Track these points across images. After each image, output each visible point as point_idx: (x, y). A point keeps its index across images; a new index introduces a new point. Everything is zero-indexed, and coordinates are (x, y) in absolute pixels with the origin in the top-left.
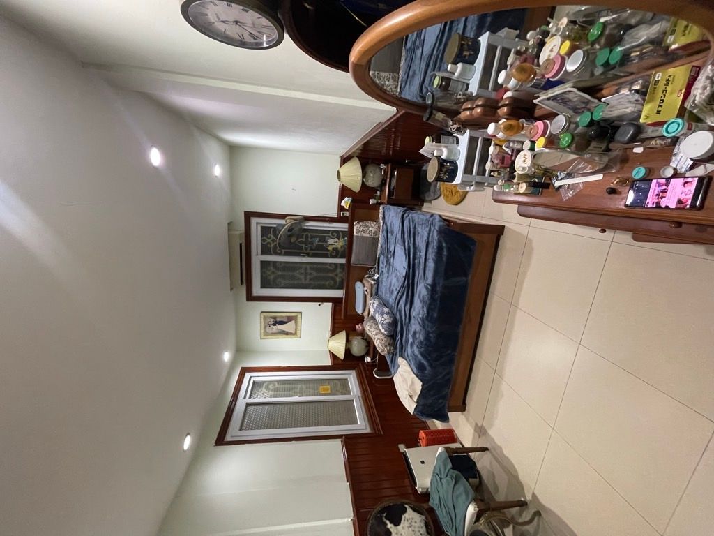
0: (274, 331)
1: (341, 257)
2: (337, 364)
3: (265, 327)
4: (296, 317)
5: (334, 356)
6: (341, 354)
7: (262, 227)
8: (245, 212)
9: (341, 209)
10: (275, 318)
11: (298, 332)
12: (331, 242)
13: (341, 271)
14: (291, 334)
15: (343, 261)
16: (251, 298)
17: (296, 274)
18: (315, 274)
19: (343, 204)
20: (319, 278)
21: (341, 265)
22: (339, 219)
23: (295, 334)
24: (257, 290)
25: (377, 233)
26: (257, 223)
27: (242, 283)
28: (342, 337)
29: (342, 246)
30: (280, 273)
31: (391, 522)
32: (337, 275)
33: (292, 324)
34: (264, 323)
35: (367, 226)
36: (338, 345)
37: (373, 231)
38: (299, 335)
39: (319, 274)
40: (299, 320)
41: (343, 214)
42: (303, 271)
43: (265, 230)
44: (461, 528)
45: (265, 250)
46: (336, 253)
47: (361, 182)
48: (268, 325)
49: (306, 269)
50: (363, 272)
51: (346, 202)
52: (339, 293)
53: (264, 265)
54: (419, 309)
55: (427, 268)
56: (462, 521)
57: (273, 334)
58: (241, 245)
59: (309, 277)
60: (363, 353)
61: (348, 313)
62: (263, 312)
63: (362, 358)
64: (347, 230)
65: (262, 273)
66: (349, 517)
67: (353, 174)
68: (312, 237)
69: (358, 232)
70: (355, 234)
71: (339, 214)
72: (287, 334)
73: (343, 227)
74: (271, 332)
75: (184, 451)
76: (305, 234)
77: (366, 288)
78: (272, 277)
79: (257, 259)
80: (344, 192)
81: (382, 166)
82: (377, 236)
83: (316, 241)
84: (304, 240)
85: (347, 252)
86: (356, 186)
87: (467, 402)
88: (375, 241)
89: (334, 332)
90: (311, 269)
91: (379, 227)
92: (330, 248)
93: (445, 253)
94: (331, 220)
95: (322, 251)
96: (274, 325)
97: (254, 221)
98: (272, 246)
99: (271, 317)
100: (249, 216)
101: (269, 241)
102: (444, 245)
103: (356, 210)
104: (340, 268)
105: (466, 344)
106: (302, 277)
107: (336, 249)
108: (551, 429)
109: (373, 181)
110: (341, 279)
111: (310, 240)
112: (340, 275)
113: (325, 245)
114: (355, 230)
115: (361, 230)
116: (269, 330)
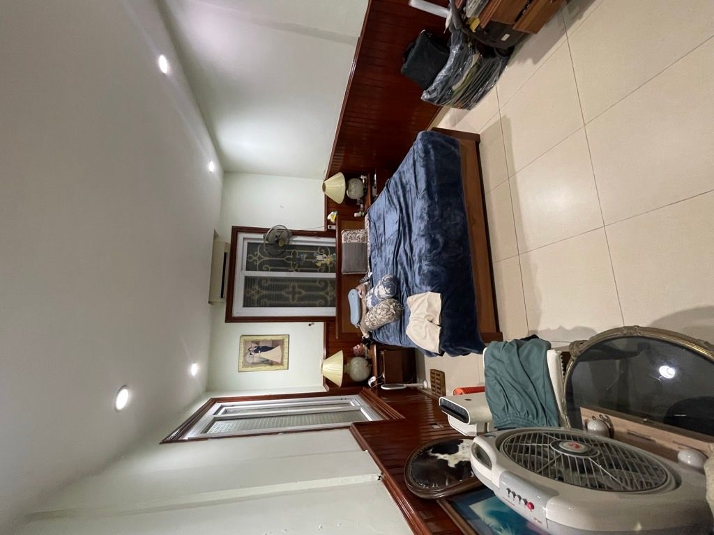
0: (256, 360)
1: (331, 272)
2: (332, 389)
3: (245, 355)
4: (282, 341)
5: (327, 382)
6: (338, 378)
7: (248, 243)
8: (233, 226)
9: (328, 222)
10: (257, 342)
13: (332, 288)
14: (277, 364)
15: (333, 275)
16: (230, 318)
17: (283, 293)
18: (304, 293)
19: (329, 217)
21: (331, 280)
23: (281, 364)
24: (239, 310)
25: (365, 238)
26: (244, 239)
27: (222, 297)
28: (339, 356)
29: (331, 263)
30: (265, 292)
31: (442, 453)
32: (327, 293)
33: (278, 349)
34: (245, 350)
35: (354, 233)
36: (334, 368)
37: (361, 237)
38: (286, 366)
39: (308, 293)
40: (286, 345)
41: (330, 227)
42: (291, 289)
43: (252, 247)
45: (250, 267)
46: (325, 269)
47: (344, 193)
48: (249, 352)
49: (294, 288)
51: (332, 216)
52: (331, 312)
53: (249, 281)
57: (254, 364)
58: (225, 254)
59: (297, 296)
60: (365, 376)
61: (343, 331)
62: (243, 336)
63: (365, 380)
64: (334, 245)
65: (246, 292)
68: (300, 254)
69: (346, 239)
70: (343, 242)
71: (326, 227)
72: (271, 363)
73: (330, 242)
74: (251, 362)
76: (293, 251)
77: (360, 292)
78: (256, 297)
79: (241, 274)
80: (330, 205)
82: (365, 242)
83: (304, 257)
84: (291, 257)
86: (339, 199)
87: (501, 330)
88: (364, 247)
89: (329, 354)
90: (300, 287)
91: (366, 233)
92: (319, 264)
94: (319, 234)
95: (312, 267)
96: (256, 351)
98: (258, 263)
99: (253, 342)
100: (236, 230)
101: (255, 258)
103: (343, 221)
104: (331, 284)
106: (290, 296)
107: (325, 265)
109: (356, 191)
110: (332, 298)
111: (297, 257)
112: (331, 293)
113: (313, 261)
114: (343, 238)
115: (349, 237)
116: (250, 360)
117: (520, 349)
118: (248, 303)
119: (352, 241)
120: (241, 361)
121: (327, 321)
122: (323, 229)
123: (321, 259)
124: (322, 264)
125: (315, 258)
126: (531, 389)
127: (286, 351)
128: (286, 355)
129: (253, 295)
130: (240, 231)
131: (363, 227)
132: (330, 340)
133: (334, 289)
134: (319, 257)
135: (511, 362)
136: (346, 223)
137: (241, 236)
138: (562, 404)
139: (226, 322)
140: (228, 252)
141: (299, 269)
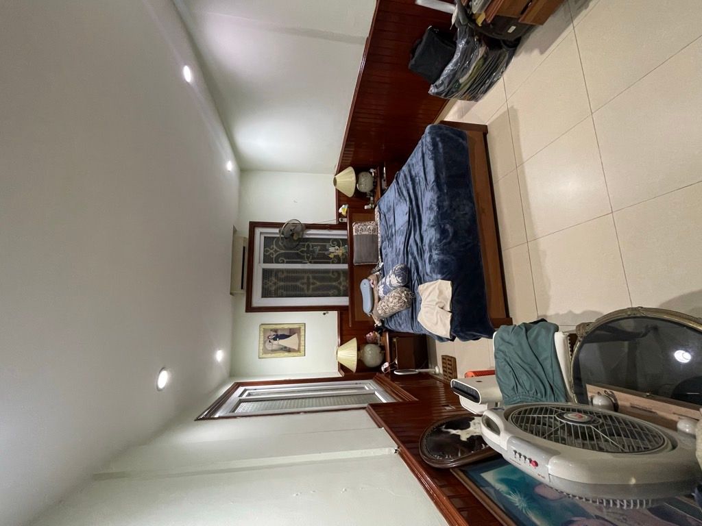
0: (275, 347)
1: (343, 263)
2: (348, 375)
3: (265, 342)
4: (299, 329)
6: (352, 364)
7: (265, 237)
8: (250, 222)
9: (339, 215)
10: (276, 331)
13: (344, 278)
14: (294, 351)
15: (345, 266)
16: (250, 308)
17: (298, 284)
18: (318, 283)
19: (340, 210)
21: (344, 271)
23: (299, 351)
24: (258, 301)
25: (375, 230)
26: (261, 233)
27: (242, 288)
28: (353, 344)
29: (343, 254)
30: (282, 284)
31: (455, 429)
32: (340, 283)
33: (294, 337)
34: (264, 338)
35: (365, 225)
36: (349, 354)
37: (371, 229)
38: (303, 353)
39: (322, 284)
41: (342, 220)
42: (305, 281)
43: (268, 241)
45: (267, 259)
46: (338, 260)
47: (355, 187)
48: (268, 339)
49: (308, 278)
50: (367, 269)
51: (344, 209)
52: (344, 301)
53: (267, 274)
57: (273, 351)
58: (244, 248)
59: (311, 286)
60: (378, 362)
61: (357, 318)
62: (262, 324)
63: (378, 368)
64: (346, 237)
65: (264, 284)
67: (348, 179)
68: (313, 246)
69: (357, 231)
70: (354, 234)
71: (338, 220)
72: (289, 350)
73: (341, 234)
74: (270, 349)
75: (159, 390)
76: (307, 244)
77: (372, 281)
78: (273, 288)
79: (259, 267)
80: (341, 198)
81: (372, 170)
82: (376, 233)
83: (317, 249)
84: (305, 249)
85: (348, 258)
86: (350, 193)
87: (511, 315)
88: (374, 238)
89: (343, 340)
90: (314, 278)
91: (377, 225)
92: (332, 256)
94: (330, 227)
95: (325, 259)
96: (275, 339)
98: (275, 256)
99: (271, 330)
100: (253, 226)
101: (272, 251)
103: (353, 215)
106: (305, 287)
109: (366, 184)
110: (344, 288)
111: (311, 249)
112: (344, 283)
113: (326, 253)
114: (354, 230)
115: (360, 229)
116: (269, 347)
117: (528, 333)
118: (266, 294)
119: (364, 233)
120: (261, 348)
121: (341, 310)
122: (334, 222)
123: (334, 250)
124: (335, 256)
125: (328, 250)
126: (539, 369)
127: (302, 338)
128: (302, 343)
129: (271, 286)
130: (257, 226)
131: (373, 219)
132: (344, 328)
133: (346, 279)
134: (332, 249)
135: (520, 344)
136: (356, 215)
137: (258, 231)
138: (570, 382)
139: (246, 312)
140: (247, 246)
141: (313, 261)
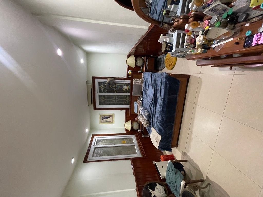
0: (104, 121)
1: (128, 93)
2: (128, 133)
3: (101, 120)
4: (112, 116)
5: (127, 130)
6: (129, 129)
7: (99, 82)
8: (92, 77)
9: (128, 75)
10: (104, 116)
11: (113, 121)
12: (124, 87)
13: (128, 98)
14: (111, 122)
15: (129, 94)
16: (95, 109)
17: (112, 99)
18: (119, 99)
19: (128, 73)
20: (120, 101)
21: (129, 95)
22: (127, 79)
23: (112, 122)
24: (98, 106)
25: (141, 83)
26: (97, 81)
27: (92, 103)
28: (129, 123)
29: (128, 89)
30: (106, 99)
31: (151, 190)
32: (127, 100)
33: (111, 118)
35: (138, 80)
36: (128, 126)
37: (140, 82)
38: (113, 122)
39: (120, 100)
40: (113, 117)
41: (129, 76)
42: (114, 98)
43: (100, 84)
44: (179, 190)
45: (100, 91)
46: (126, 91)
47: (135, 64)
48: (102, 119)
49: (115, 98)
50: (137, 98)
51: (130, 72)
52: (128, 106)
53: (100, 96)
54: (159, 108)
55: (161, 93)
56: (179, 188)
57: (104, 122)
58: (91, 89)
59: (116, 101)
60: (138, 128)
61: (131, 114)
62: (100, 114)
63: (137, 130)
64: (130, 83)
65: (99, 99)
66: (135, 188)
67: (132, 61)
68: (117, 86)
69: (134, 83)
70: (133, 84)
71: (127, 77)
72: (109, 122)
73: (129, 81)
75: (72, 164)
76: (115, 84)
77: (138, 104)
78: (103, 101)
79: (97, 94)
80: (129, 68)
81: (143, 58)
82: (142, 84)
83: (119, 87)
84: (114, 87)
85: (131, 91)
86: (133, 66)
87: (178, 144)
88: (141, 86)
89: (127, 121)
90: (117, 97)
91: (142, 81)
92: (124, 90)
93: (168, 86)
94: (124, 79)
95: (121, 91)
96: (104, 119)
97: (96, 80)
98: (103, 89)
99: (103, 116)
100: (94, 78)
101: (102, 87)
102: (168, 83)
103: (133, 75)
104: (128, 97)
105: (177, 121)
106: (114, 100)
107: (126, 90)
108: (213, 150)
109: (139, 64)
113: (122, 88)
116: (102, 121)
118: (100, 104)
119: (137, 84)
121: (127, 109)
126: (175, 185)
127: (113, 118)
128: (113, 120)
131: (141, 78)
135: (173, 176)
136: (135, 75)
141: (117, 91)
